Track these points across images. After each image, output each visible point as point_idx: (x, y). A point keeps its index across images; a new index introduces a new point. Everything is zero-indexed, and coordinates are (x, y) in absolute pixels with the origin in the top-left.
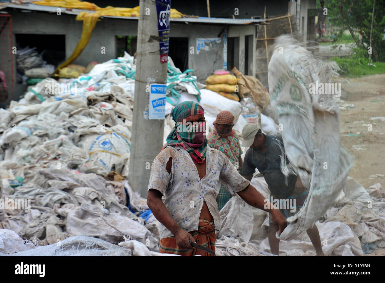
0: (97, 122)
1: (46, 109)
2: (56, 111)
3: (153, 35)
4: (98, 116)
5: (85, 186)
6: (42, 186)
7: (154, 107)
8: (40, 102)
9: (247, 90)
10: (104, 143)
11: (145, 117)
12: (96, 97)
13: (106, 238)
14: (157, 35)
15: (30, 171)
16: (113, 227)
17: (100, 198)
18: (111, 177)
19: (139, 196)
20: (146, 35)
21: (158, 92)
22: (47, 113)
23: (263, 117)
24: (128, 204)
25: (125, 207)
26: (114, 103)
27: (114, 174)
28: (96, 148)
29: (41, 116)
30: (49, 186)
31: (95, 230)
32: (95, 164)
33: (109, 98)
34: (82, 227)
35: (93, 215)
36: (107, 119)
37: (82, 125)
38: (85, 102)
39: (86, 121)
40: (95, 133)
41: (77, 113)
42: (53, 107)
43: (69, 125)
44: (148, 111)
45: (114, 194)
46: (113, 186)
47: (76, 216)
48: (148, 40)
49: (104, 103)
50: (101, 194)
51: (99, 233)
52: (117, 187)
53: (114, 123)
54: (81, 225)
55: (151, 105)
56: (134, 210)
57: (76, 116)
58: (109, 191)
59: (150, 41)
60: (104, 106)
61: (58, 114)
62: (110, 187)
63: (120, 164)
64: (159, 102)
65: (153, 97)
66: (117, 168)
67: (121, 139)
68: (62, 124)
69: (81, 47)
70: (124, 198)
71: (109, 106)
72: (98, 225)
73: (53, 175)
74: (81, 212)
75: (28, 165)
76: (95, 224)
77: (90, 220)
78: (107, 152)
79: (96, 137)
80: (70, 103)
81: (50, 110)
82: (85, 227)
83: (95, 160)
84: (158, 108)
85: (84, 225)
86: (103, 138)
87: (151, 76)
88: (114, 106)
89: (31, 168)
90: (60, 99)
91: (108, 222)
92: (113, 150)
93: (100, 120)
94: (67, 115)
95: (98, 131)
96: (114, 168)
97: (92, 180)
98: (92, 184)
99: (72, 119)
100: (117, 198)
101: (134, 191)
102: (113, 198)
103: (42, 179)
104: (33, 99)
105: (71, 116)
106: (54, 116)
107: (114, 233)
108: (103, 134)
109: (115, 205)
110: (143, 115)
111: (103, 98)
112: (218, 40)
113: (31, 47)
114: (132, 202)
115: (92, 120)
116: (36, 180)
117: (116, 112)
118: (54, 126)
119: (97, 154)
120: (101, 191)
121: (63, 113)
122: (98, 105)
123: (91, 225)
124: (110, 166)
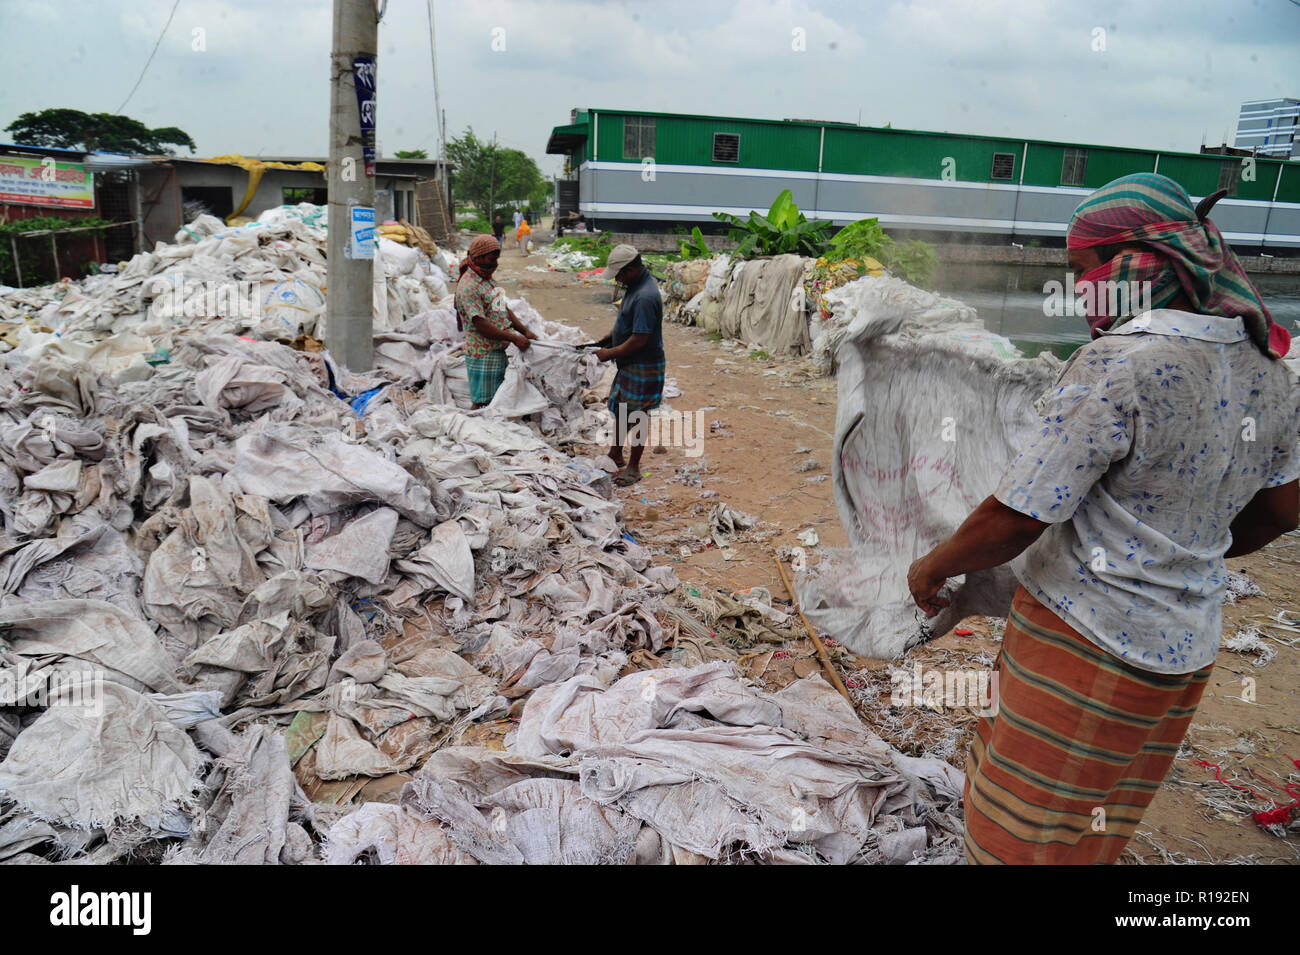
0: (273, 266)
1: (202, 250)
2: (217, 253)
3: (354, 134)
4: (273, 258)
5: (264, 362)
6: (194, 365)
7: (359, 240)
8: (196, 243)
9: (416, 240)
10: (285, 295)
11: (346, 255)
12: (268, 235)
13: (324, 497)
14: (359, 135)
15: (180, 337)
16: (334, 473)
17: (290, 382)
18: (300, 344)
19: (347, 371)
20: (343, 135)
21: (363, 219)
22: (205, 255)
23: (432, 265)
24: (332, 386)
25: (329, 392)
26: (294, 242)
27: (305, 338)
28: (274, 302)
29: (196, 259)
30: (206, 365)
31: (295, 481)
32: (275, 323)
33: (287, 236)
34: (268, 475)
35: (289, 447)
36: (286, 262)
37: (253, 270)
38: (256, 242)
39: (258, 264)
40: (272, 281)
41: (246, 254)
42: (211, 248)
43: (235, 271)
44: (350, 246)
45: (311, 373)
46: (308, 359)
47: (253, 452)
48: (345, 142)
49: (280, 242)
50: (291, 374)
51: (308, 487)
52: (313, 360)
53: (296, 267)
54: (267, 471)
55: (354, 239)
56: (342, 396)
57: (244, 258)
58: (302, 368)
59: (349, 144)
60: (281, 246)
61: (218, 257)
62: (303, 362)
63: (310, 323)
64: (366, 234)
65: (357, 226)
66: (306, 328)
67: (309, 289)
68: (224, 269)
69: (248, 198)
70: (325, 377)
71: (287, 246)
72: (304, 471)
73: (212, 347)
74: (264, 442)
75: (178, 328)
76: (297, 469)
77: (283, 459)
78: (290, 306)
79: (273, 285)
80: (234, 242)
81: (208, 251)
82: (275, 474)
83: (274, 317)
84: (364, 242)
85: (271, 473)
86: (283, 288)
87: (353, 196)
88: (295, 246)
89: (181, 332)
90: (222, 238)
91: (324, 463)
92: (298, 304)
93: (277, 263)
94: (232, 257)
95: (275, 278)
96: (301, 328)
97: (274, 354)
98: (275, 360)
99: (238, 263)
100: (316, 378)
101: (339, 364)
102: (309, 380)
103: (194, 353)
104: (187, 239)
105: (235, 259)
106: (214, 259)
107: (339, 486)
108: (283, 282)
109: (315, 391)
110: (342, 252)
111: (279, 236)
112: (385, 192)
113: (198, 200)
114: (339, 384)
115: (266, 263)
116: (184, 356)
117: (298, 254)
118: (214, 272)
119: (276, 310)
120: (291, 369)
121: (224, 255)
122: (273, 244)
123: (288, 470)
124: (297, 326)
